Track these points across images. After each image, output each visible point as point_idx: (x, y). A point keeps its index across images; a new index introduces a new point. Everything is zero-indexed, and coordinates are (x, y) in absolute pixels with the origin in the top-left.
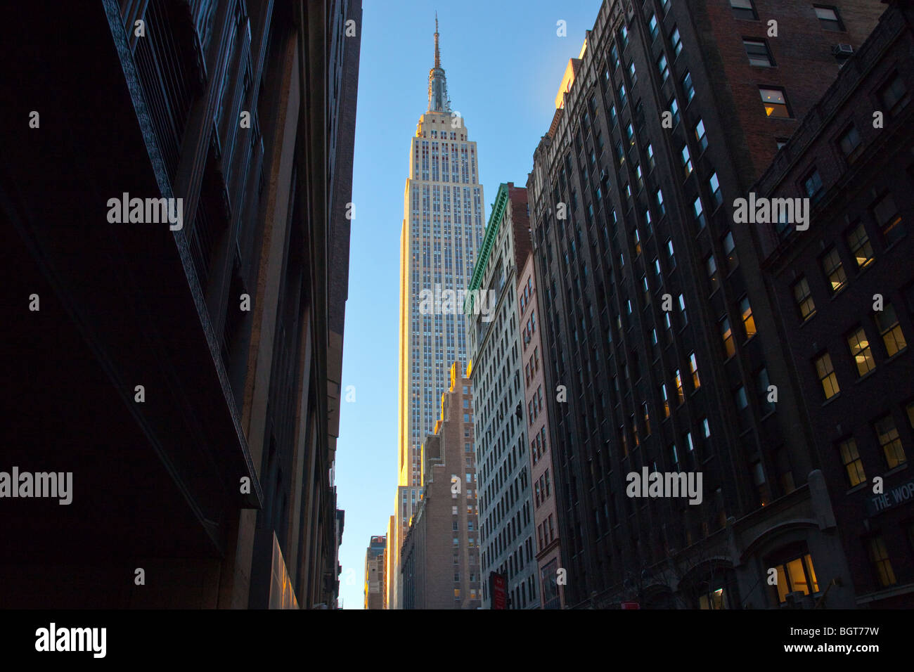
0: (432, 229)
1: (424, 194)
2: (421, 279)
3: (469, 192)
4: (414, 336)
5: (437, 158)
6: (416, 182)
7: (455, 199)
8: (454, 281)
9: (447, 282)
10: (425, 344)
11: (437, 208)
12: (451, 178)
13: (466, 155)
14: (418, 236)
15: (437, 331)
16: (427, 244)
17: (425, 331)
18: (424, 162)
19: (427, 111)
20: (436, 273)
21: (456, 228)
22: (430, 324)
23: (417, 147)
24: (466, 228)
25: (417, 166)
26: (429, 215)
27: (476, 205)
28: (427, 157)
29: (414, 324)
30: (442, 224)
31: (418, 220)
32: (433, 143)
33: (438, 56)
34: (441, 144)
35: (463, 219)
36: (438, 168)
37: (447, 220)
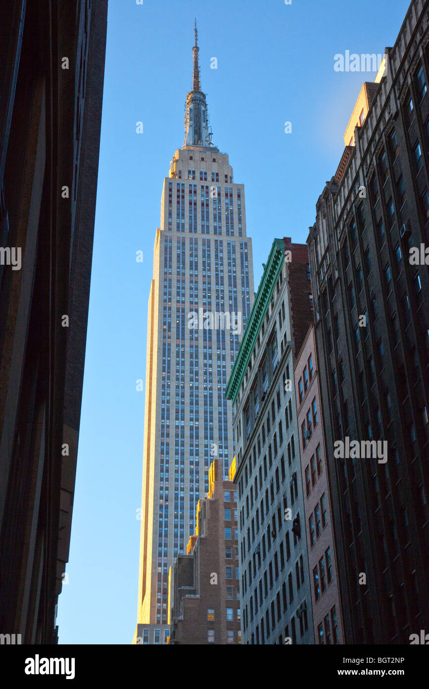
0: (188, 292)
1: (178, 248)
2: (173, 355)
3: (234, 247)
4: (163, 426)
5: (195, 204)
6: (169, 234)
7: (217, 256)
8: (215, 357)
9: (205, 358)
10: (177, 436)
11: (194, 266)
12: (212, 229)
13: (231, 201)
14: (170, 300)
15: (191, 420)
17: (177, 419)
18: (178, 209)
19: (183, 146)
20: (191, 347)
21: (217, 291)
22: (183, 411)
23: (170, 190)
24: (230, 292)
25: (170, 214)
26: (184, 274)
27: (242, 263)
28: (183, 203)
29: (163, 410)
30: (201, 286)
31: (170, 280)
32: (190, 185)
33: (197, 76)
34: (200, 187)
35: (226, 281)
36: (195, 216)
37: (207, 281)
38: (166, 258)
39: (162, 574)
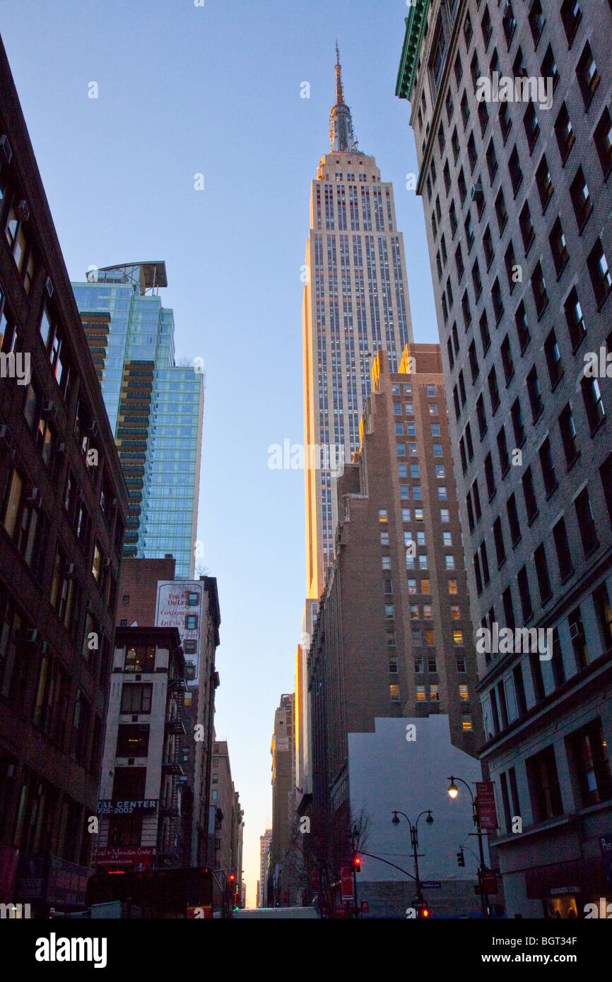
0: (340, 287)
1: (329, 245)
2: (329, 347)
3: (385, 242)
4: (321, 415)
5: (344, 203)
6: (319, 232)
7: (368, 251)
8: (371, 348)
9: (361, 348)
10: (336, 424)
11: (345, 261)
12: (361, 226)
13: (380, 199)
14: (323, 295)
15: (350, 408)
16: (334, 305)
17: (336, 408)
18: (327, 209)
19: (329, 152)
20: (346, 338)
21: (370, 284)
22: (341, 400)
23: (318, 191)
24: (383, 284)
25: (319, 214)
26: (335, 270)
27: (394, 257)
28: (331, 203)
29: (321, 400)
30: (353, 280)
31: (322, 276)
32: (338, 186)
33: (340, 92)
34: (348, 187)
35: (379, 274)
36: (345, 214)
37: (359, 274)
38: (317, 255)
39: (328, 554)
